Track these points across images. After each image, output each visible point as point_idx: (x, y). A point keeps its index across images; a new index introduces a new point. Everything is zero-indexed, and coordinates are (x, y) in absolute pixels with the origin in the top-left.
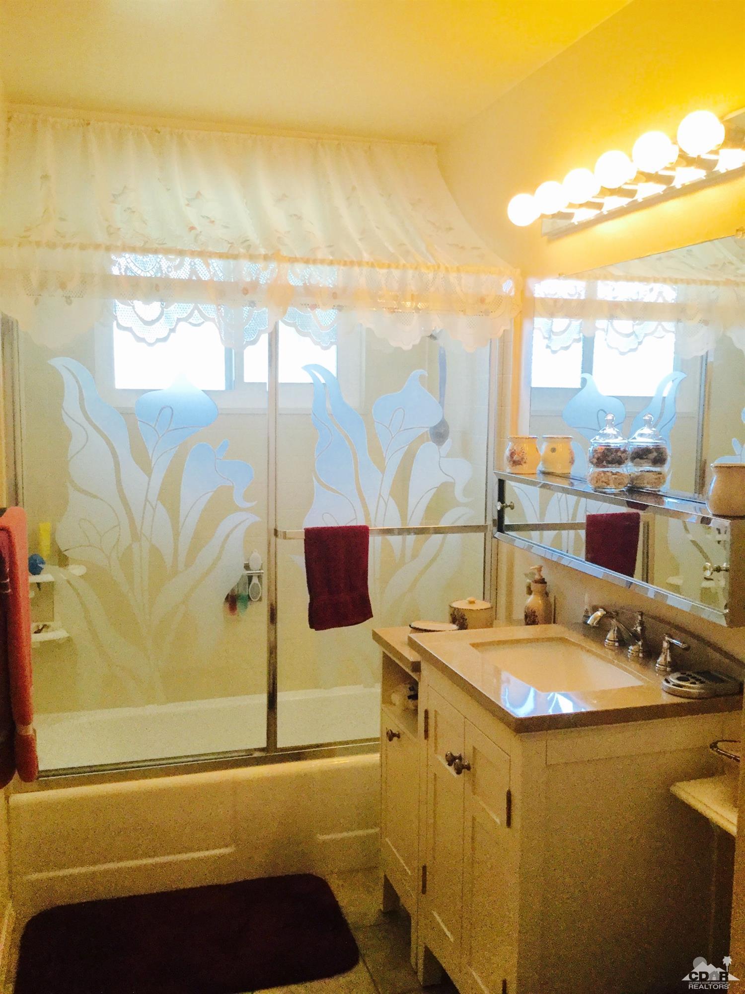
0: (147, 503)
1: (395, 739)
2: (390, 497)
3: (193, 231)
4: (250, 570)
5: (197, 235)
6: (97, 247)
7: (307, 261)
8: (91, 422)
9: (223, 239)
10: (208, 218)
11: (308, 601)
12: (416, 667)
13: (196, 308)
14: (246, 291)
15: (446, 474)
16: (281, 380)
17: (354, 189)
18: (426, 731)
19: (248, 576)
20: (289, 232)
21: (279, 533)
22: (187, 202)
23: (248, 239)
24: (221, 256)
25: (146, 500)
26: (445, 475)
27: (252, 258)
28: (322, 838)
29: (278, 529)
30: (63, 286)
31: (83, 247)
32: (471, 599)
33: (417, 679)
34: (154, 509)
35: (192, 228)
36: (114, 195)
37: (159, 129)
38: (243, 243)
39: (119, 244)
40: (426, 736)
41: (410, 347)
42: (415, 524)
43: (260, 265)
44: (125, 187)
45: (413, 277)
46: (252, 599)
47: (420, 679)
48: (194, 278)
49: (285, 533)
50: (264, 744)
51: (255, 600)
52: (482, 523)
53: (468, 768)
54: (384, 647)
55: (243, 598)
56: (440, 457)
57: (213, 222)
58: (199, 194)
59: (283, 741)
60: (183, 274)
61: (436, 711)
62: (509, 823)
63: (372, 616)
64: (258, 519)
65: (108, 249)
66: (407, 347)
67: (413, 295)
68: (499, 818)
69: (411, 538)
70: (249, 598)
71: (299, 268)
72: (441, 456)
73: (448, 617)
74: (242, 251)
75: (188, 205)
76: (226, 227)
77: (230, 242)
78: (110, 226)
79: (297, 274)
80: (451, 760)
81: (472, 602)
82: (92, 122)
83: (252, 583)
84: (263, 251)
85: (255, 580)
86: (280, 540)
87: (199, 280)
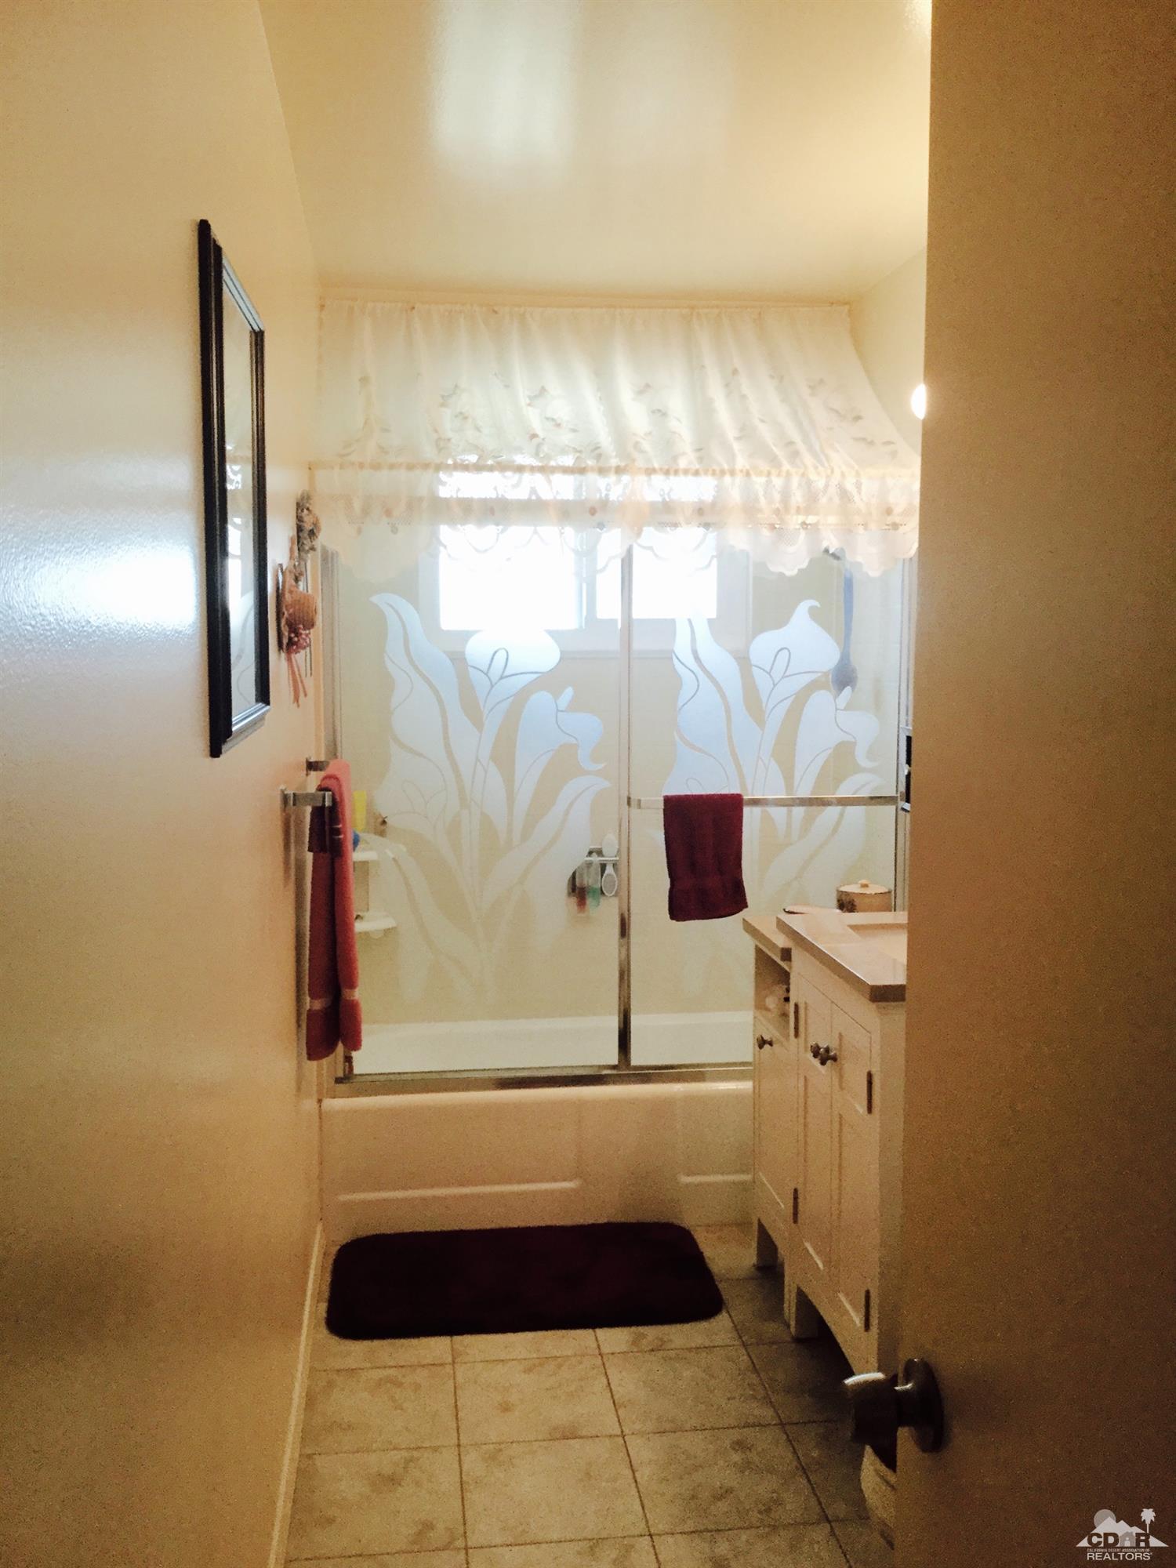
0: (478, 763)
1: (767, 1046)
2: (772, 759)
3: (533, 440)
4: (603, 856)
5: (539, 446)
6: (426, 466)
7: (667, 473)
8: (416, 668)
9: (570, 447)
10: (553, 420)
11: (668, 886)
12: (786, 954)
13: (536, 532)
14: (593, 511)
15: (842, 730)
16: (636, 615)
17: (735, 372)
18: (796, 1028)
19: (601, 864)
20: (650, 433)
21: (632, 803)
22: (528, 401)
23: (599, 445)
24: (566, 470)
25: (477, 760)
26: (840, 731)
27: (602, 471)
28: (686, 1179)
29: (632, 797)
30: (388, 513)
31: (410, 467)
32: (864, 881)
33: (788, 970)
34: (486, 772)
35: (534, 436)
36: (443, 397)
37: (496, 309)
38: (593, 451)
39: (450, 462)
40: (797, 1035)
41: (795, 572)
42: (804, 792)
43: (612, 478)
44: (456, 386)
45: (800, 485)
46: (606, 894)
47: (790, 968)
48: (534, 497)
49: (639, 801)
50: (614, 1061)
51: (609, 895)
52: (894, 794)
53: (834, 1059)
54: (756, 939)
55: (594, 891)
56: (837, 709)
57: (558, 425)
58: (543, 390)
59: (637, 1058)
60: (521, 494)
61: (806, 1003)
62: (870, 1109)
63: (747, 907)
64: (607, 784)
65: (438, 468)
66: (791, 572)
67: (798, 508)
68: (862, 1109)
69: (799, 811)
70: (602, 893)
71: (658, 480)
72: (838, 707)
73: (835, 903)
74: (590, 463)
75: (529, 405)
76: (574, 431)
77: (579, 449)
78: (439, 439)
79: (652, 490)
80: (816, 1051)
81: (866, 886)
82: (416, 307)
83: (606, 872)
84: (614, 462)
85: (609, 870)
86: (634, 811)
87: (539, 499)
